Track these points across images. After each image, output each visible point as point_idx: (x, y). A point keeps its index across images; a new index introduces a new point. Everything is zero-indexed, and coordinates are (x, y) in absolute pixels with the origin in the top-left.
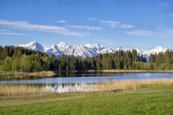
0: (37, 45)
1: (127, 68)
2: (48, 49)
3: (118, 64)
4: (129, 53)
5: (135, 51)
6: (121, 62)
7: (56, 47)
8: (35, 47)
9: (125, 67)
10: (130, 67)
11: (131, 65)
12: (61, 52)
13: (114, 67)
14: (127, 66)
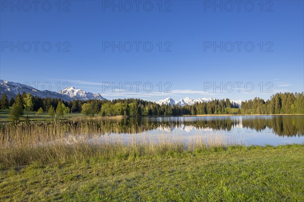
0: (171, 100)
1: (217, 113)
2: (178, 102)
3: (209, 110)
4: (223, 101)
5: (228, 100)
6: (212, 108)
7: (183, 101)
8: (169, 101)
9: (216, 112)
10: (219, 112)
11: (221, 111)
12: (186, 104)
13: (206, 113)
14: (218, 111)
